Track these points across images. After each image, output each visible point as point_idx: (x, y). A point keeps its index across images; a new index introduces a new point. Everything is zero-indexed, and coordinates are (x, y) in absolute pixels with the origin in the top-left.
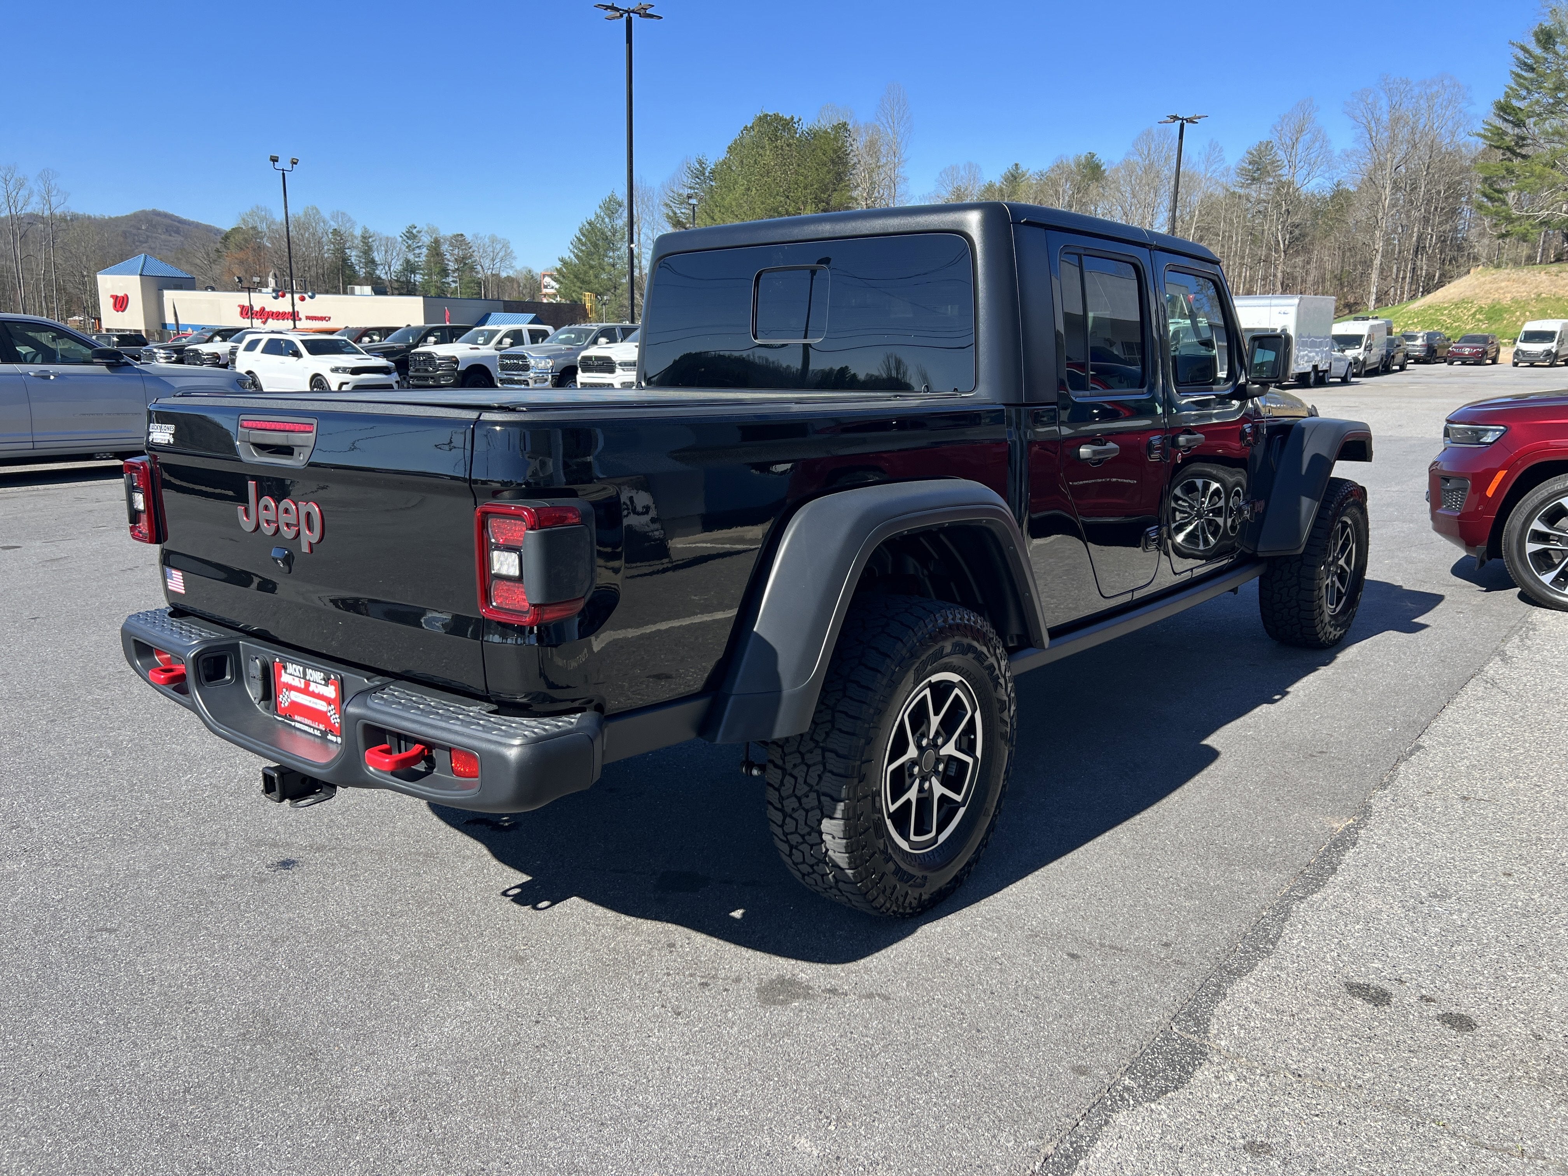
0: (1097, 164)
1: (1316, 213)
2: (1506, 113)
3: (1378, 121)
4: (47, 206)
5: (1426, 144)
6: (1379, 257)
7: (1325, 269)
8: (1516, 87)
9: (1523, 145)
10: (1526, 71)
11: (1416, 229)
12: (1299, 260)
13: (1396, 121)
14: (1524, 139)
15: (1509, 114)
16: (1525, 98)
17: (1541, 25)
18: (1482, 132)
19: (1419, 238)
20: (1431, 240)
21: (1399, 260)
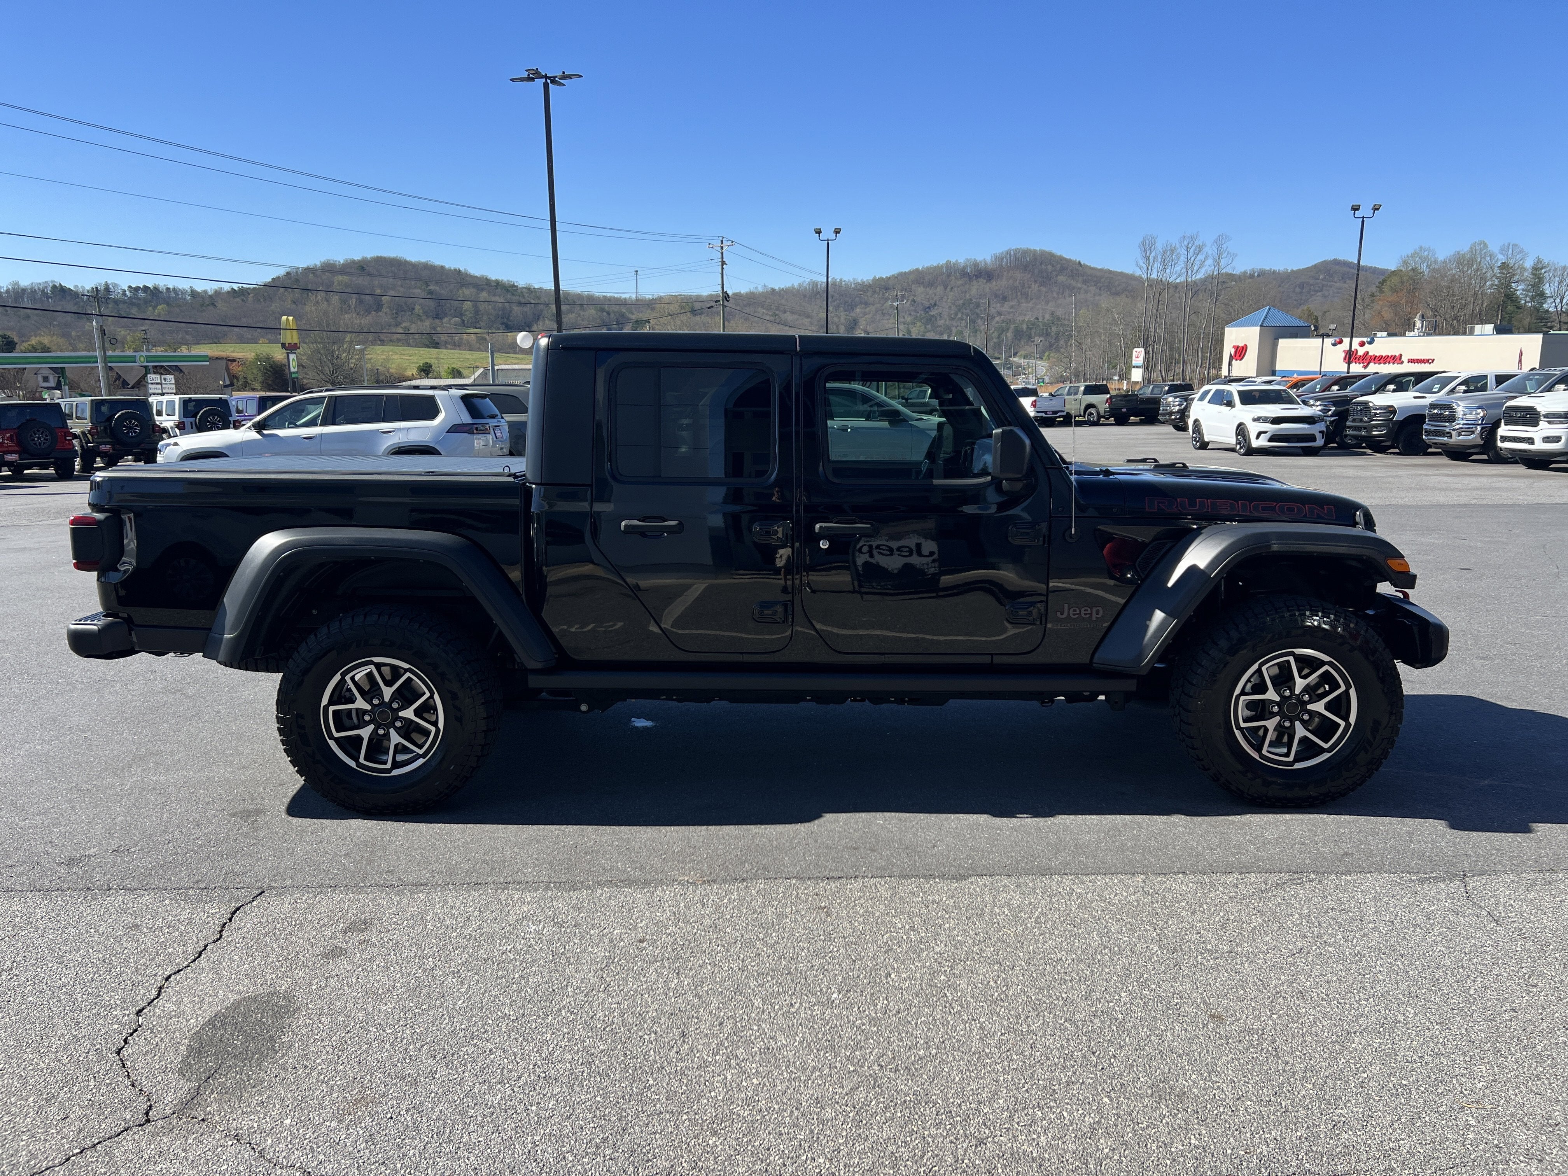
4: (1216, 268)
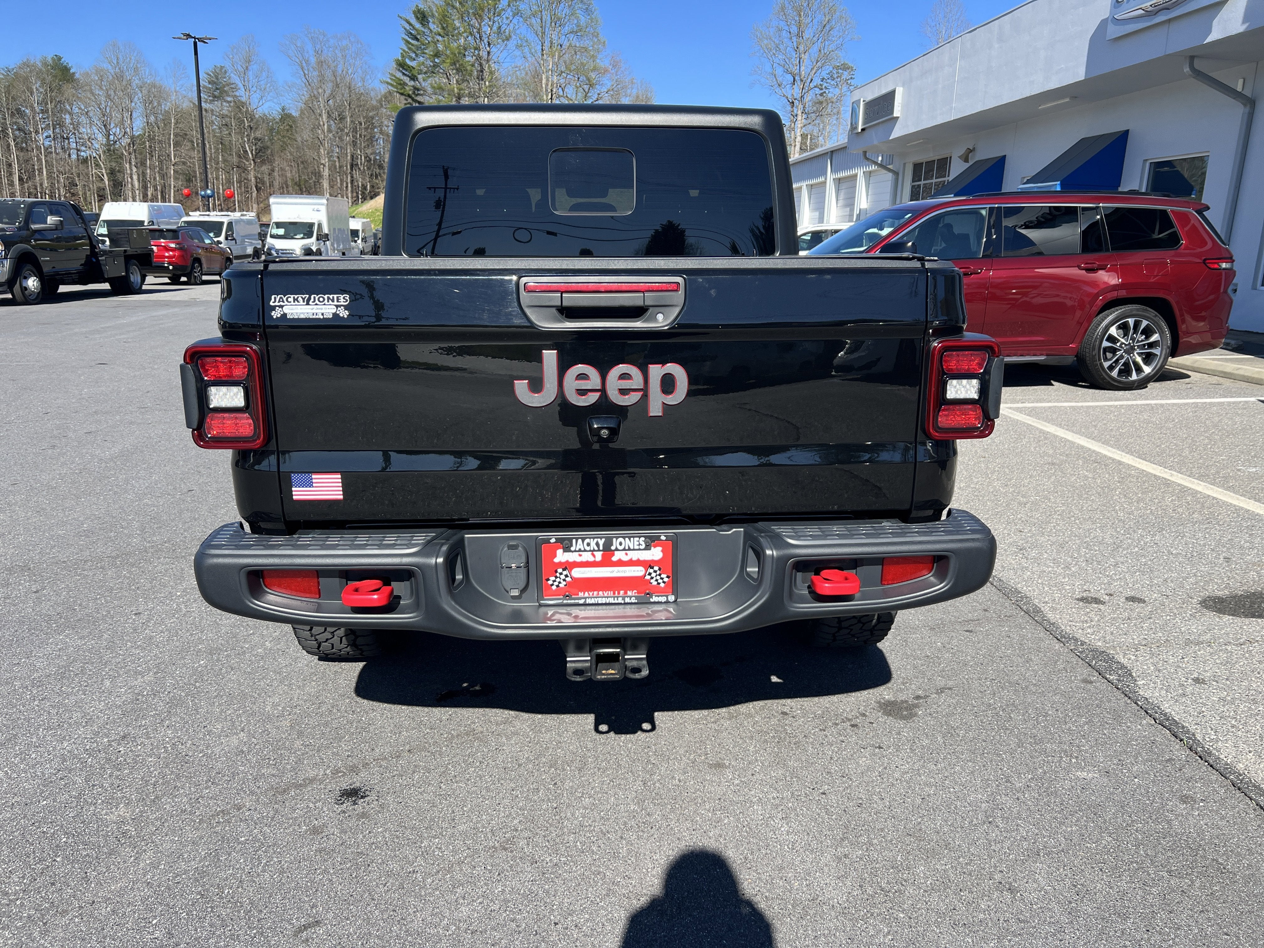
0: (66, 67)
1: (271, 130)
2: (403, 68)
3: (307, 62)
5: (345, 85)
6: (327, 170)
7: (286, 177)
8: (407, 50)
9: (419, 94)
10: (412, 39)
11: (349, 151)
12: (265, 168)
13: (321, 63)
14: (418, 90)
15: (406, 70)
16: (414, 60)
17: (417, 6)
18: (390, 81)
19: (352, 156)
20: (361, 159)
21: (341, 172)
